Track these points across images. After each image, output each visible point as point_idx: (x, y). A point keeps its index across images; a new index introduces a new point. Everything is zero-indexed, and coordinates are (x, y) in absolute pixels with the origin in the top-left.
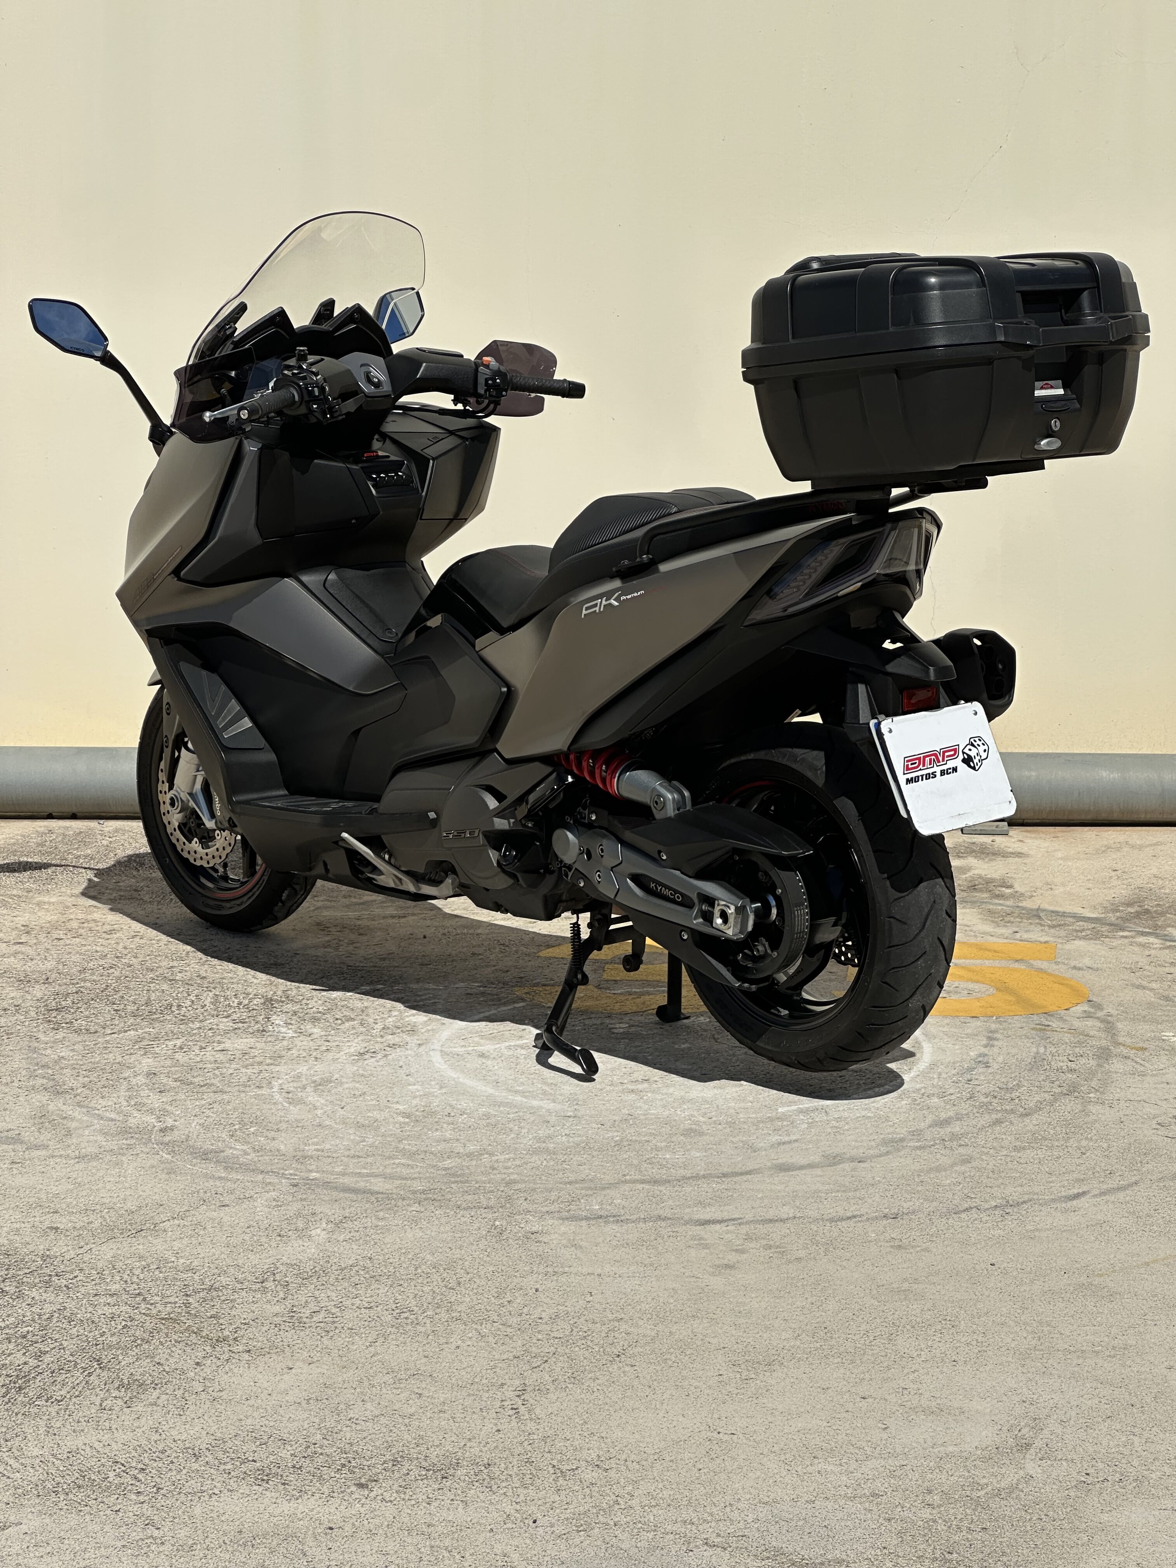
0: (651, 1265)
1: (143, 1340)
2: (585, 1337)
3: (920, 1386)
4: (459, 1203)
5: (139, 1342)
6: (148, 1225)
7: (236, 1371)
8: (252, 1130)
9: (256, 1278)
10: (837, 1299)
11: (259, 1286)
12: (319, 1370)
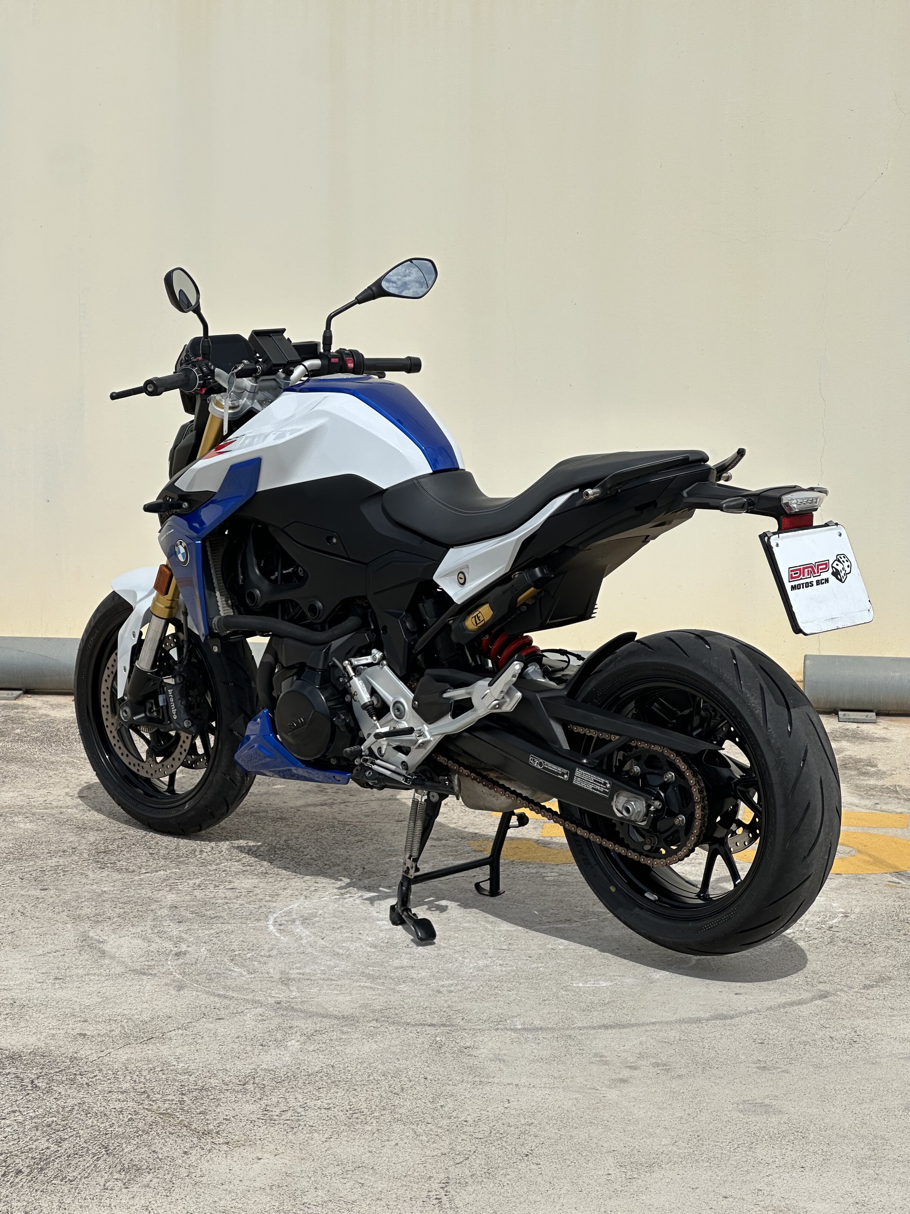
0: (560, 1077)
1: (143, 1131)
2: (501, 1138)
3: (773, 1189)
4: (409, 1021)
5: (140, 1133)
6: (157, 1034)
7: (215, 1159)
8: (249, 955)
9: (240, 1081)
10: (710, 1111)
11: (241, 1087)
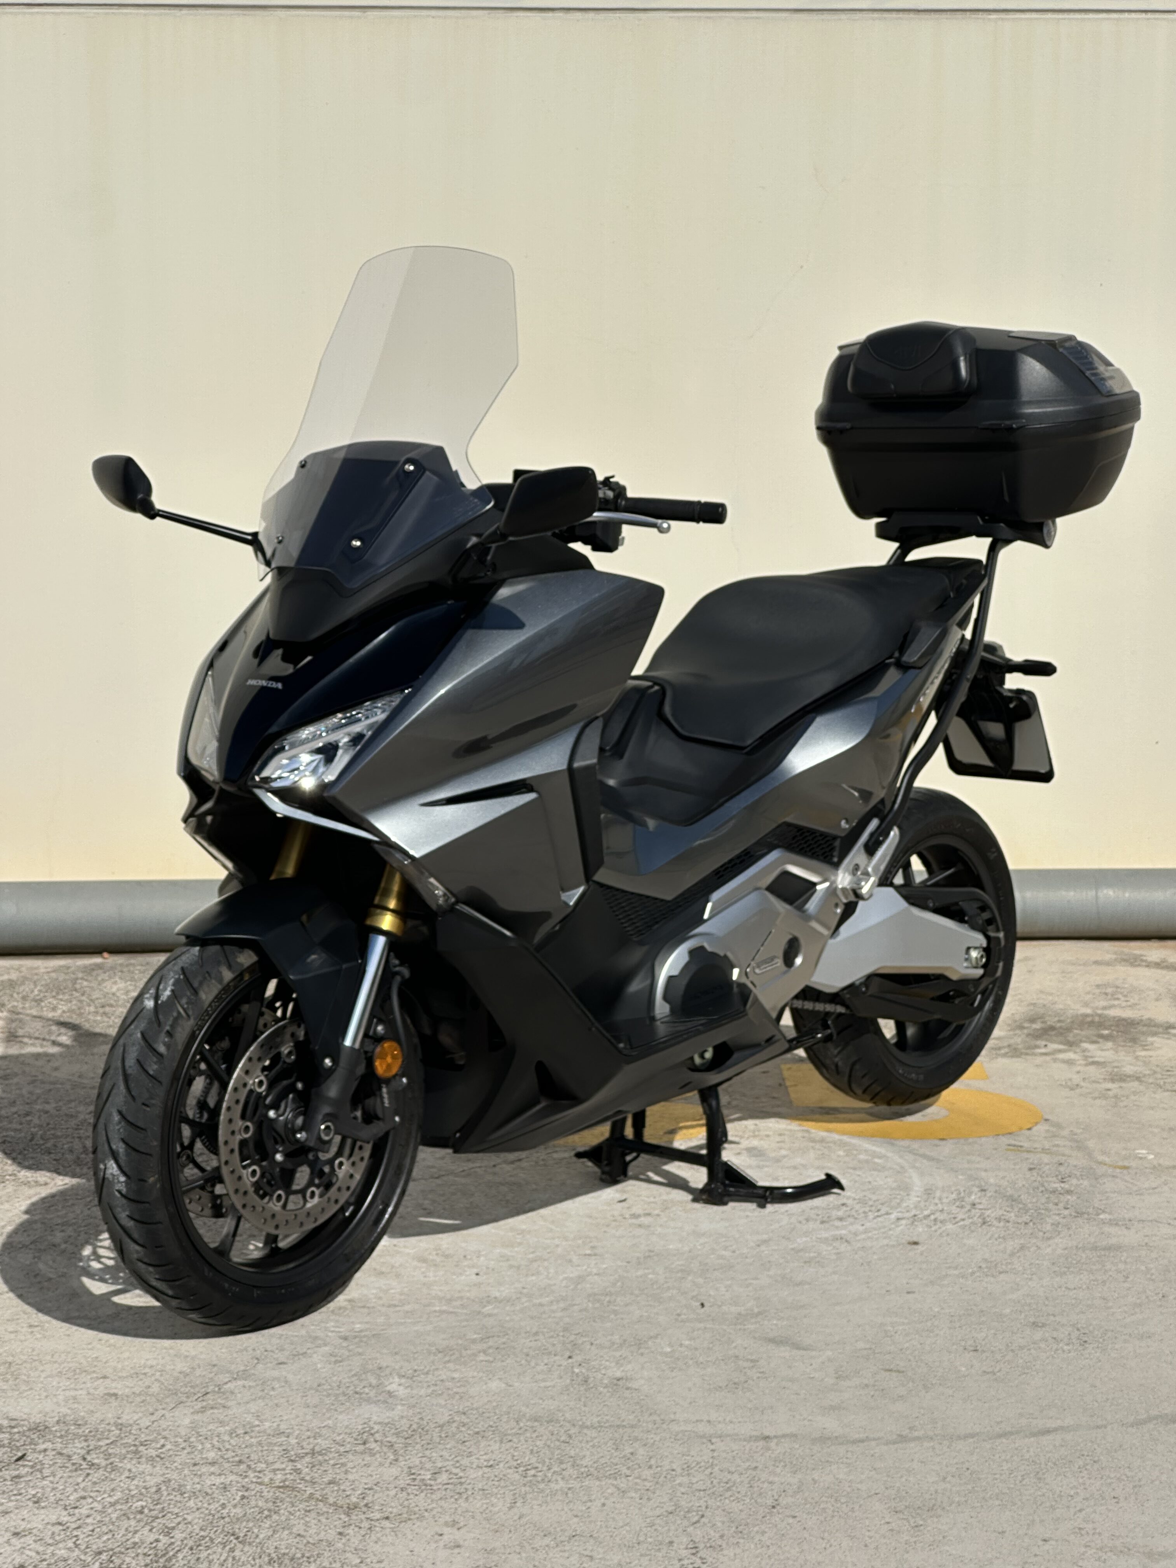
0: (757, 1409)
1: (269, 1510)
4: (525, 1351)
5: (266, 1513)
6: (211, 1387)
7: (384, 1539)
11: (361, 1448)
12: (472, 1535)
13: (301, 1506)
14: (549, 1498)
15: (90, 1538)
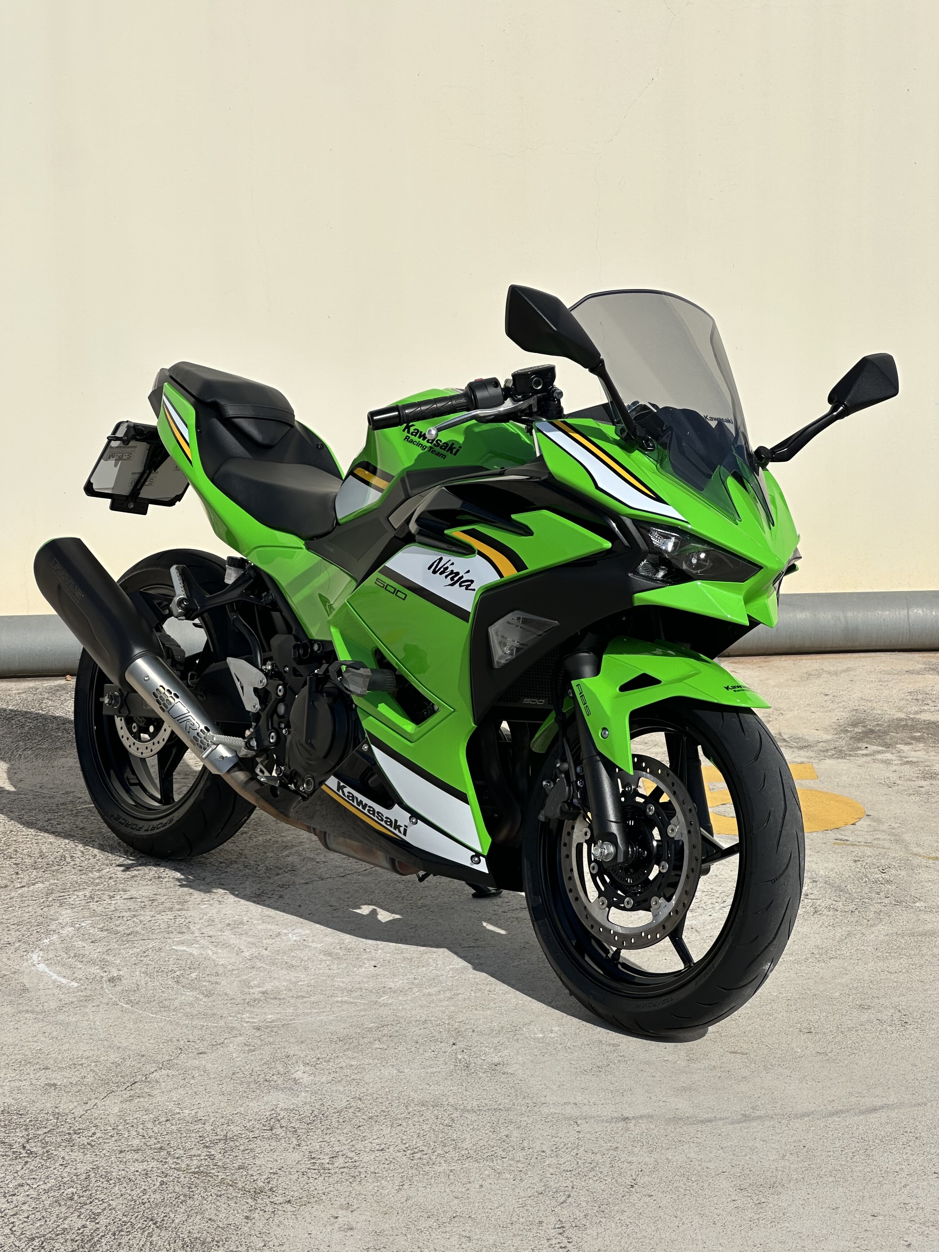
0: (618, 1091)
2: (592, 1168)
3: (918, 1200)
6: (139, 1077)
9: (264, 1126)
11: (269, 1133)
13: (213, 1191)
14: (433, 1180)
15: (25, 1224)
